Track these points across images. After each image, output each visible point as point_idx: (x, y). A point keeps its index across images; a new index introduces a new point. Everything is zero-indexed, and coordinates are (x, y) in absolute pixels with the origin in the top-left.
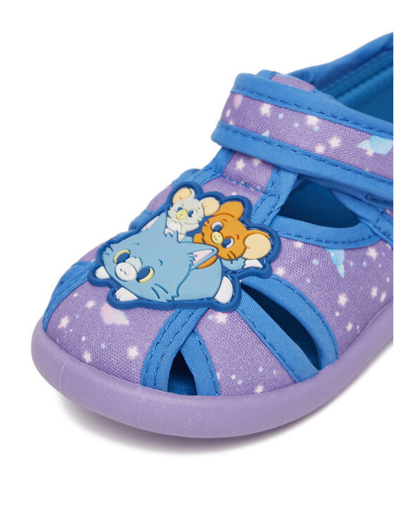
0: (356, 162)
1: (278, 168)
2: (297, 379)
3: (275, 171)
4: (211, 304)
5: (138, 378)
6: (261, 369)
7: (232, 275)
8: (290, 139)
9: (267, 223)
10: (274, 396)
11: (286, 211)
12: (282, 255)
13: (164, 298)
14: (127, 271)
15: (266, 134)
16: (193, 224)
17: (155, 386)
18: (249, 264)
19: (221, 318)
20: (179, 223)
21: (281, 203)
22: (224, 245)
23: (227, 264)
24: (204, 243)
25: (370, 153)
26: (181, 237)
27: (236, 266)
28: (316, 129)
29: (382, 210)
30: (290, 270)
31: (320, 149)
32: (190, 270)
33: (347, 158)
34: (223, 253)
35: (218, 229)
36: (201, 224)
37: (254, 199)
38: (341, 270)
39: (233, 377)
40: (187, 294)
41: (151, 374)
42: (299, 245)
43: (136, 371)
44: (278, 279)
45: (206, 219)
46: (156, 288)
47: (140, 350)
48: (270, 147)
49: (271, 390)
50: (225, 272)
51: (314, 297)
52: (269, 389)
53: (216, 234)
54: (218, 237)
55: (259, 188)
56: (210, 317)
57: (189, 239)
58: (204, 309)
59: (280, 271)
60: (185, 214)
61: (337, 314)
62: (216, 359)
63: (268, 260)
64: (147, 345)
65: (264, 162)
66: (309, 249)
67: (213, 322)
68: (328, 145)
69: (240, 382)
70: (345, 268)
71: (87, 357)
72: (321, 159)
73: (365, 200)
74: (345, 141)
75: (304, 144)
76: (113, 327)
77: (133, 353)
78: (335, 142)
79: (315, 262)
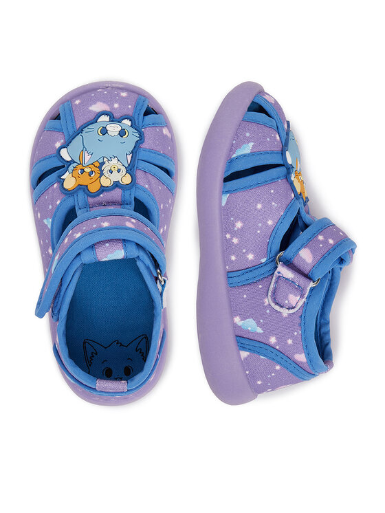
16: (106, 168)
19: (58, 145)
24: (92, 164)
26: (105, 159)
32: (84, 147)
35: (91, 173)
40: (78, 139)
42: (58, 202)
45: (102, 174)
46: (92, 130)
47: (76, 105)
53: (89, 170)
54: (87, 170)
56: (62, 141)
63: (61, 182)
67: (59, 140)
76: (95, 103)
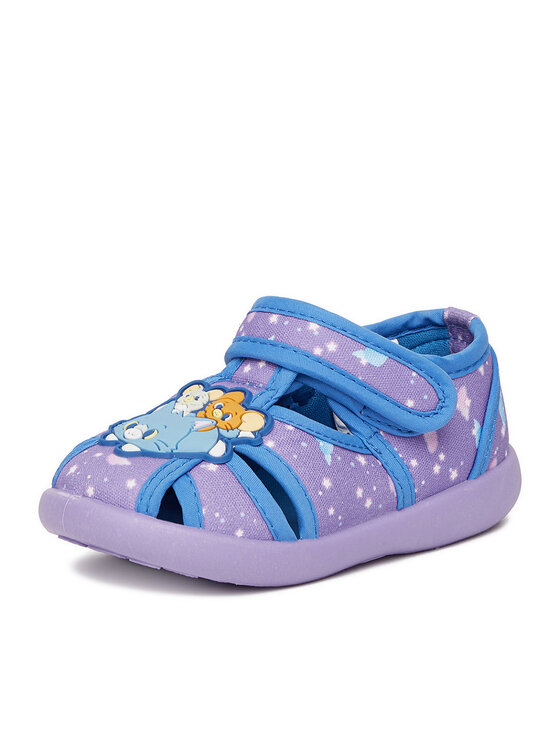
0: (349, 368)
1: (279, 367)
2: (275, 537)
3: (277, 370)
4: (205, 458)
5: (133, 506)
6: (242, 515)
7: (227, 441)
8: (293, 342)
9: (265, 408)
10: (253, 543)
11: (282, 402)
12: (273, 432)
13: (164, 450)
14: (134, 434)
15: (272, 338)
16: (199, 405)
17: (147, 512)
18: (242, 435)
19: (212, 467)
20: (185, 406)
21: (279, 394)
22: (223, 419)
23: (224, 433)
24: (206, 417)
25: (364, 362)
26: (186, 414)
27: (231, 434)
28: (316, 333)
29: (376, 430)
30: (279, 444)
31: (318, 351)
32: (190, 431)
33: (341, 364)
34: (221, 424)
35: (220, 407)
36: (205, 406)
37: (255, 392)
38: (328, 459)
39: (217, 515)
40: (184, 448)
41: (145, 501)
42: (290, 428)
43: (132, 499)
44: (269, 450)
46: (158, 442)
47: (138, 481)
48: (274, 348)
49: (249, 538)
50: (221, 437)
51: (300, 471)
52: (248, 536)
53: (217, 411)
55: (261, 385)
56: (202, 466)
57: (194, 414)
58: (199, 460)
59: (270, 443)
60: (193, 399)
61: (320, 493)
62: (203, 496)
63: (261, 434)
64: (145, 479)
65: (269, 363)
66: (299, 434)
67: (205, 470)
68: (326, 349)
69: (223, 521)
70: (332, 459)
71: (90, 491)
72: (318, 360)
73: (359, 415)
74: (341, 347)
75: (304, 346)
76: (116, 466)
77: (131, 484)
78: (332, 347)
79: (304, 444)
